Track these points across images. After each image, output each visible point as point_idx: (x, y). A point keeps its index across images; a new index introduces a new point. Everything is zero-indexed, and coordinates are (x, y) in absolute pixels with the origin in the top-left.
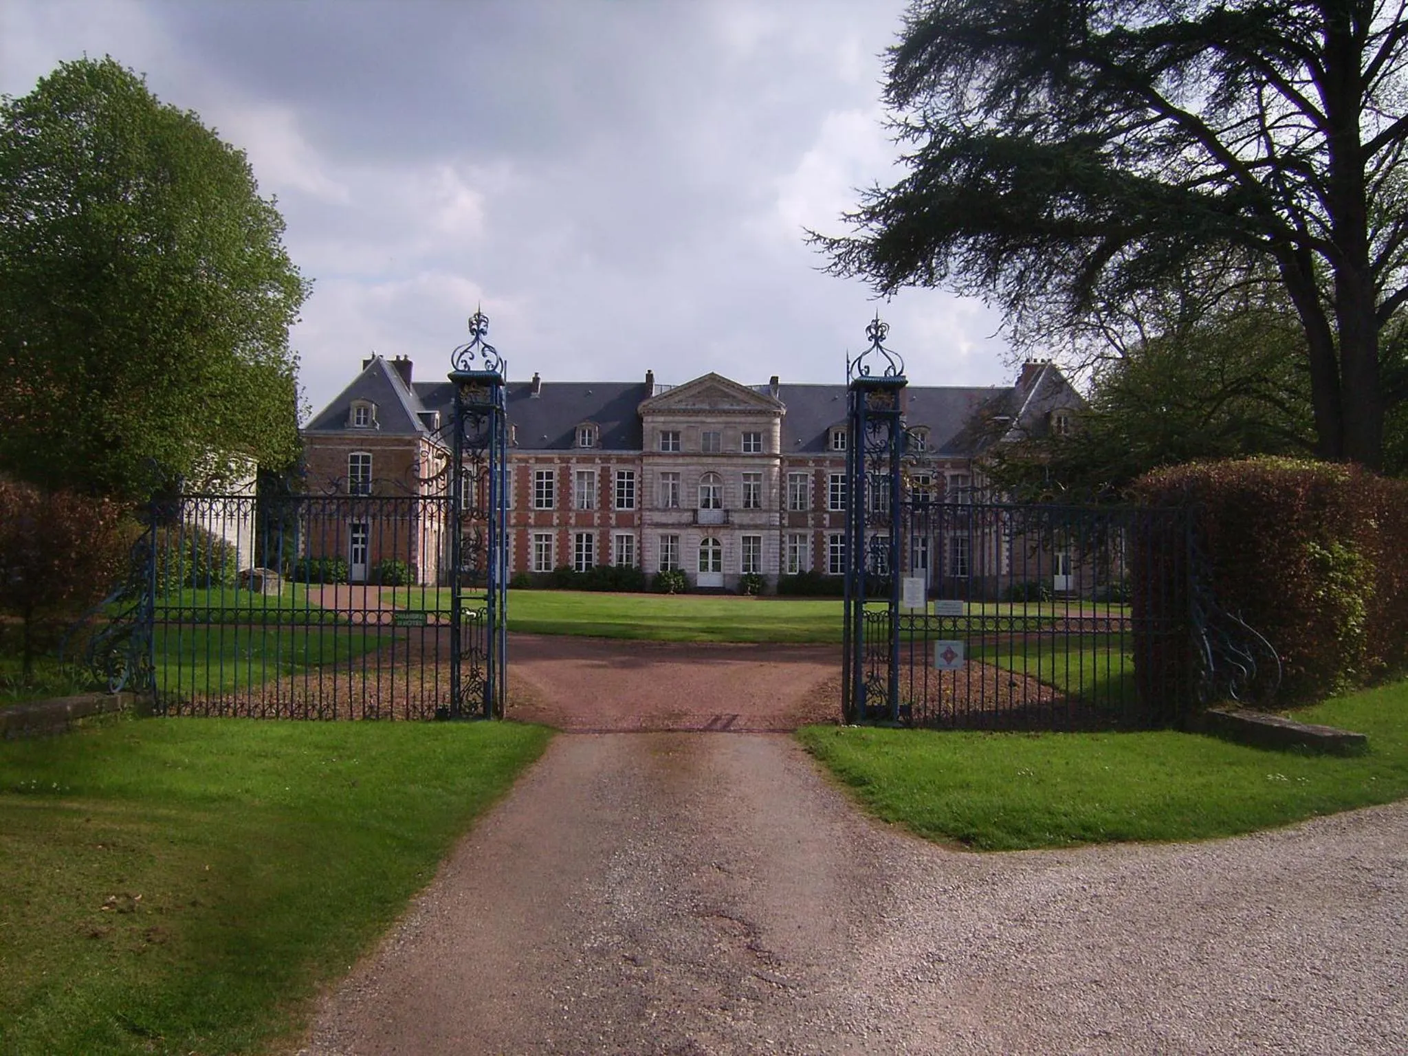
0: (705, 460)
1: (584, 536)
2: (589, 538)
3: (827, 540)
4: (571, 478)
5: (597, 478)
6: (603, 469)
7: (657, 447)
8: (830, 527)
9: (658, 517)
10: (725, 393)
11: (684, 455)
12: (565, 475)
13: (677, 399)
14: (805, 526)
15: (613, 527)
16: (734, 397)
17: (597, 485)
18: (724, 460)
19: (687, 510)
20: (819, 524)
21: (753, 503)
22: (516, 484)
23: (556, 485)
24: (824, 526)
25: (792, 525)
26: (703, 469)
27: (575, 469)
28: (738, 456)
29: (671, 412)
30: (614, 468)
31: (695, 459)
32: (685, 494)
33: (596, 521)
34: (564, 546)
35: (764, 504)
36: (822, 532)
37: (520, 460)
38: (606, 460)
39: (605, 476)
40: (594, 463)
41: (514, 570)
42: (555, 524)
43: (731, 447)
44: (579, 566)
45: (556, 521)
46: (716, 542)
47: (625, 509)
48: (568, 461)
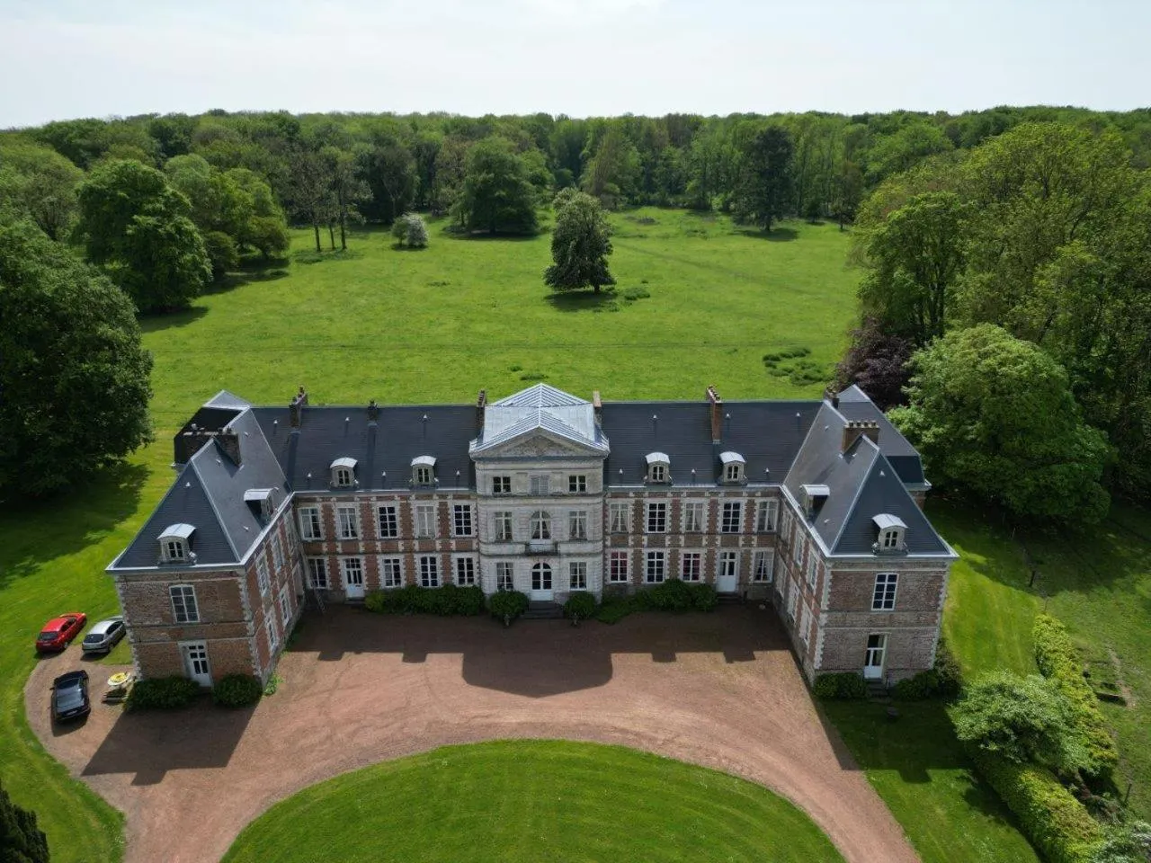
0: (534, 501)
1: (428, 560)
2: (433, 560)
3: (645, 556)
4: (412, 512)
5: (435, 512)
6: (441, 504)
7: (489, 490)
8: (648, 547)
9: (493, 549)
10: (552, 442)
11: (514, 497)
12: (406, 509)
13: (506, 448)
14: (626, 545)
15: (454, 552)
16: (560, 446)
17: (436, 518)
18: (553, 501)
19: (519, 543)
20: (638, 544)
21: (578, 535)
22: (361, 519)
23: (398, 519)
24: (643, 546)
25: (614, 545)
26: (534, 509)
27: (415, 504)
28: (564, 496)
29: (500, 460)
30: (451, 503)
31: (526, 501)
32: (518, 530)
33: (438, 547)
34: (410, 568)
35: (589, 535)
36: (640, 551)
37: (361, 499)
38: (443, 496)
39: (443, 511)
40: (432, 498)
41: (367, 589)
42: (400, 550)
43: (559, 489)
44: (426, 583)
45: (401, 548)
46: (546, 566)
47: (464, 535)
48: (407, 498)
